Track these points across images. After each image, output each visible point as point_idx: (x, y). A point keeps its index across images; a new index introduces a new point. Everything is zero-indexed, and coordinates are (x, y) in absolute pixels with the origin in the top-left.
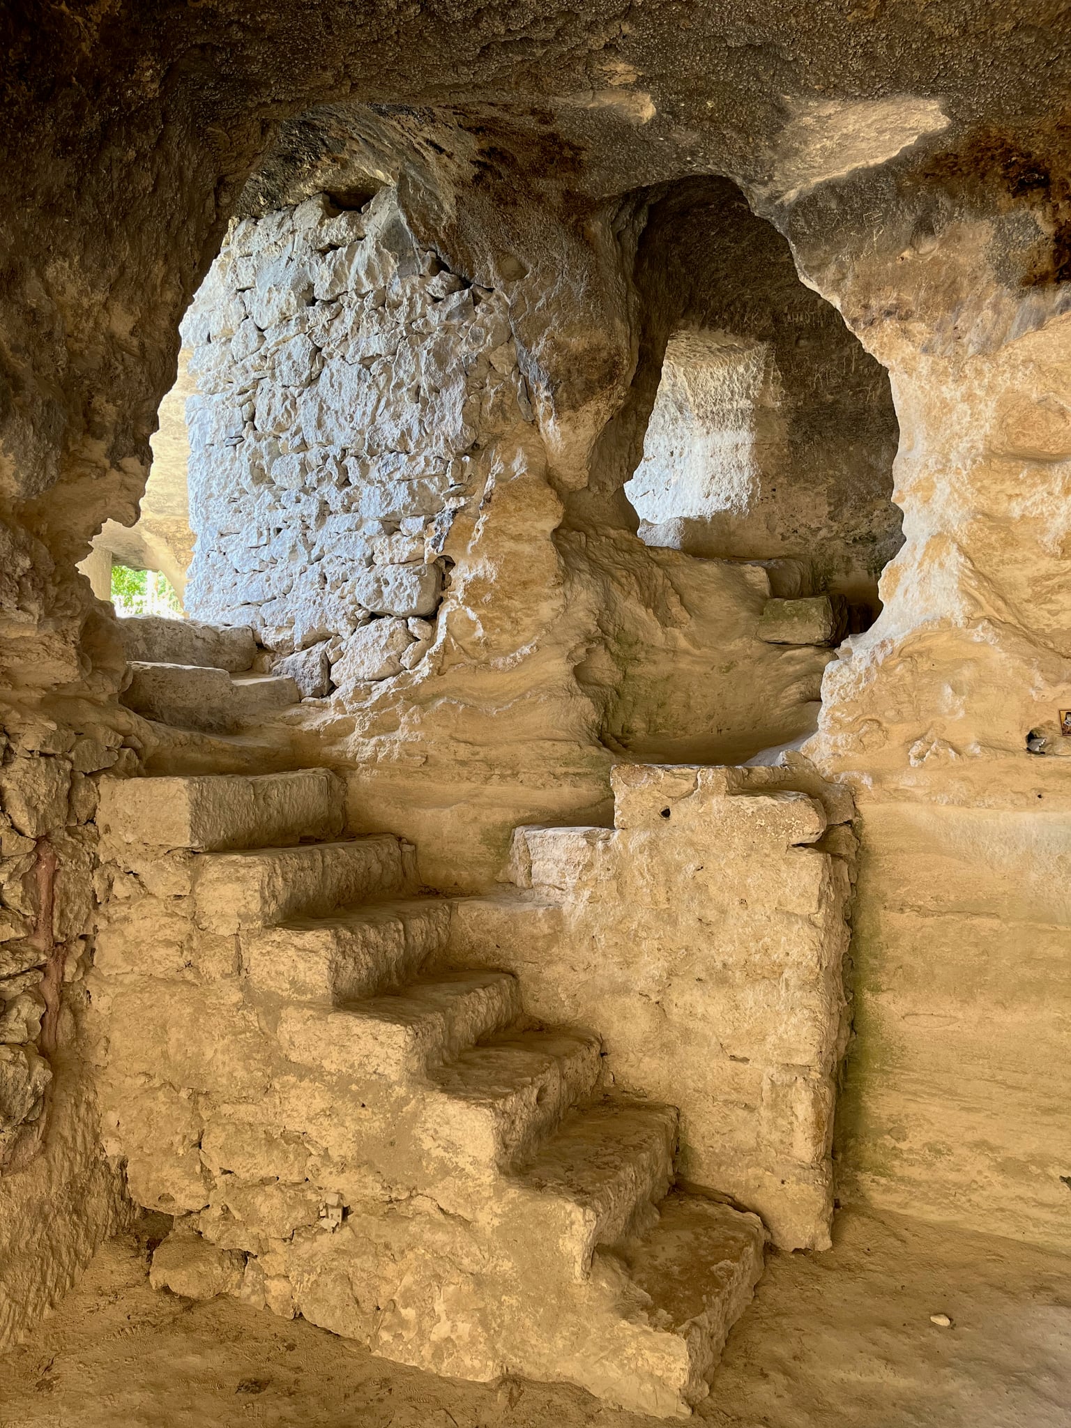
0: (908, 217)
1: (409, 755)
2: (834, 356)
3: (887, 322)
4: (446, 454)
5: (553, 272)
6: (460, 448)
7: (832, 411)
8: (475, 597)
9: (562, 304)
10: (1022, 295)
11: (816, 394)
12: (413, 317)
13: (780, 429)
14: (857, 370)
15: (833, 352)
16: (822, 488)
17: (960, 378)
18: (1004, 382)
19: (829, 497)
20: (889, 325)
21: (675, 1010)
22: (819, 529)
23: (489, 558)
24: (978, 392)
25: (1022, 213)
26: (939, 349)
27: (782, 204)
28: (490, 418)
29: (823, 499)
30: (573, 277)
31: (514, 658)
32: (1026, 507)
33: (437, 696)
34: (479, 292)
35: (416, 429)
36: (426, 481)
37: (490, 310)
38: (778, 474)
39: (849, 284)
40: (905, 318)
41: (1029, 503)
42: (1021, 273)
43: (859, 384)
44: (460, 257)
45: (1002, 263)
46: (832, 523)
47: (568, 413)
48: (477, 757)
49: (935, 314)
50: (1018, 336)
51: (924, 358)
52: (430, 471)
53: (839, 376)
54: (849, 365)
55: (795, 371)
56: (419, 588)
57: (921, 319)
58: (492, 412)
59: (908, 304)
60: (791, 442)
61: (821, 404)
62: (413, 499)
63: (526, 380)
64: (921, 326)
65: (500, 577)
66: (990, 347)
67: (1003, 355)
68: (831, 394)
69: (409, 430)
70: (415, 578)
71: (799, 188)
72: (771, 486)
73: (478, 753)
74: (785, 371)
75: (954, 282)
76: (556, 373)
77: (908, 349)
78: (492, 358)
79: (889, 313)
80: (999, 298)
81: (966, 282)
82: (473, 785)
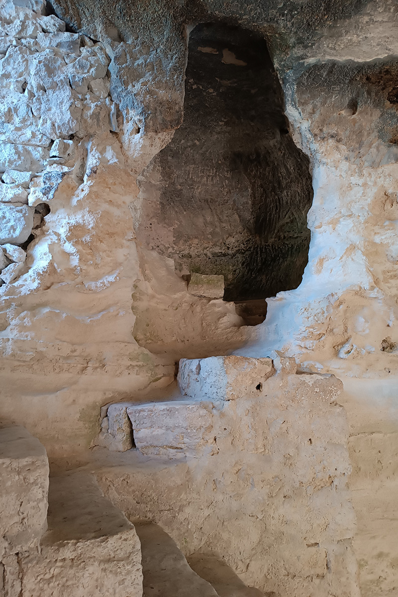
0: (349, 95)
1: (20, 350)
2: (183, 169)
3: (330, 141)
4: (51, 134)
5: (149, 47)
6: (65, 133)
7: (179, 194)
8: (77, 237)
9: (155, 67)
10: (389, 146)
11: (173, 184)
12: (23, 34)
13: (156, 195)
14: (192, 178)
15: (182, 166)
16: (171, 228)
17: (361, 175)
18: (380, 181)
19: (174, 234)
20: (331, 142)
21: (273, 522)
22: (169, 247)
23: (89, 212)
24: (369, 183)
25: (392, 112)
26: (353, 160)
27: (304, 62)
28: (89, 120)
29: (171, 234)
30: (166, 54)
31: (103, 283)
32: (382, 239)
33: (44, 305)
34: (87, 40)
35: (23, 110)
36: (30, 148)
37: (94, 54)
38: (154, 217)
39: (317, 116)
40: (339, 141)
41: (383, 238)
42: (390, 136)
43: (192, 185)
44: (71, 12)
45: (381, 130)
46: (174, 246)
47: (151, 134)
48: (75, 354)
49: (352, 144)
50: (387, 163)
51: (344, 162)
52: (35, 142)
53: (184, 178)
54: (189, 175)
55: (167, 169)
56: (23, 223)
57: (345, 144)
58: (91, 116)
59: (341, 135)
60: (161, 203)
61: (175, 188)
62: (19, 158)
63: (117, 106)
64: (344, 147)
65: (96, 226)
66: (374, 165)
67: (380, 170)
68: (180, 185)
69: (16, 110)
70: (19, 215)
71: (318, 58)
72: (150, 222)
73: (75, 351)
74: (164, 169)
75: (361, 132)
76: (147, 107)
77: (337, 156)
78: (93, 83)
79: (332, 137)
80: (379, 145)
81: (366, 134)
82: (70, 375)
